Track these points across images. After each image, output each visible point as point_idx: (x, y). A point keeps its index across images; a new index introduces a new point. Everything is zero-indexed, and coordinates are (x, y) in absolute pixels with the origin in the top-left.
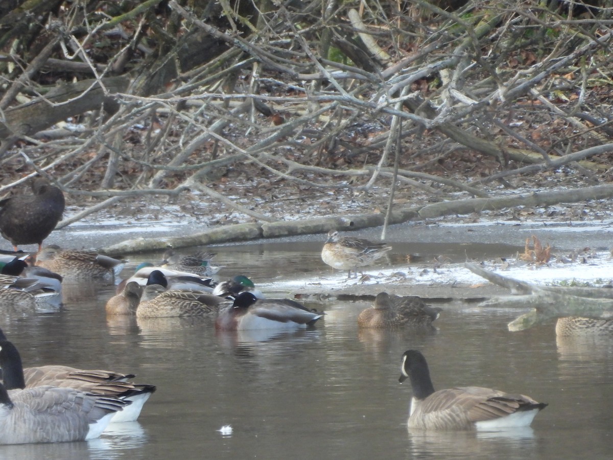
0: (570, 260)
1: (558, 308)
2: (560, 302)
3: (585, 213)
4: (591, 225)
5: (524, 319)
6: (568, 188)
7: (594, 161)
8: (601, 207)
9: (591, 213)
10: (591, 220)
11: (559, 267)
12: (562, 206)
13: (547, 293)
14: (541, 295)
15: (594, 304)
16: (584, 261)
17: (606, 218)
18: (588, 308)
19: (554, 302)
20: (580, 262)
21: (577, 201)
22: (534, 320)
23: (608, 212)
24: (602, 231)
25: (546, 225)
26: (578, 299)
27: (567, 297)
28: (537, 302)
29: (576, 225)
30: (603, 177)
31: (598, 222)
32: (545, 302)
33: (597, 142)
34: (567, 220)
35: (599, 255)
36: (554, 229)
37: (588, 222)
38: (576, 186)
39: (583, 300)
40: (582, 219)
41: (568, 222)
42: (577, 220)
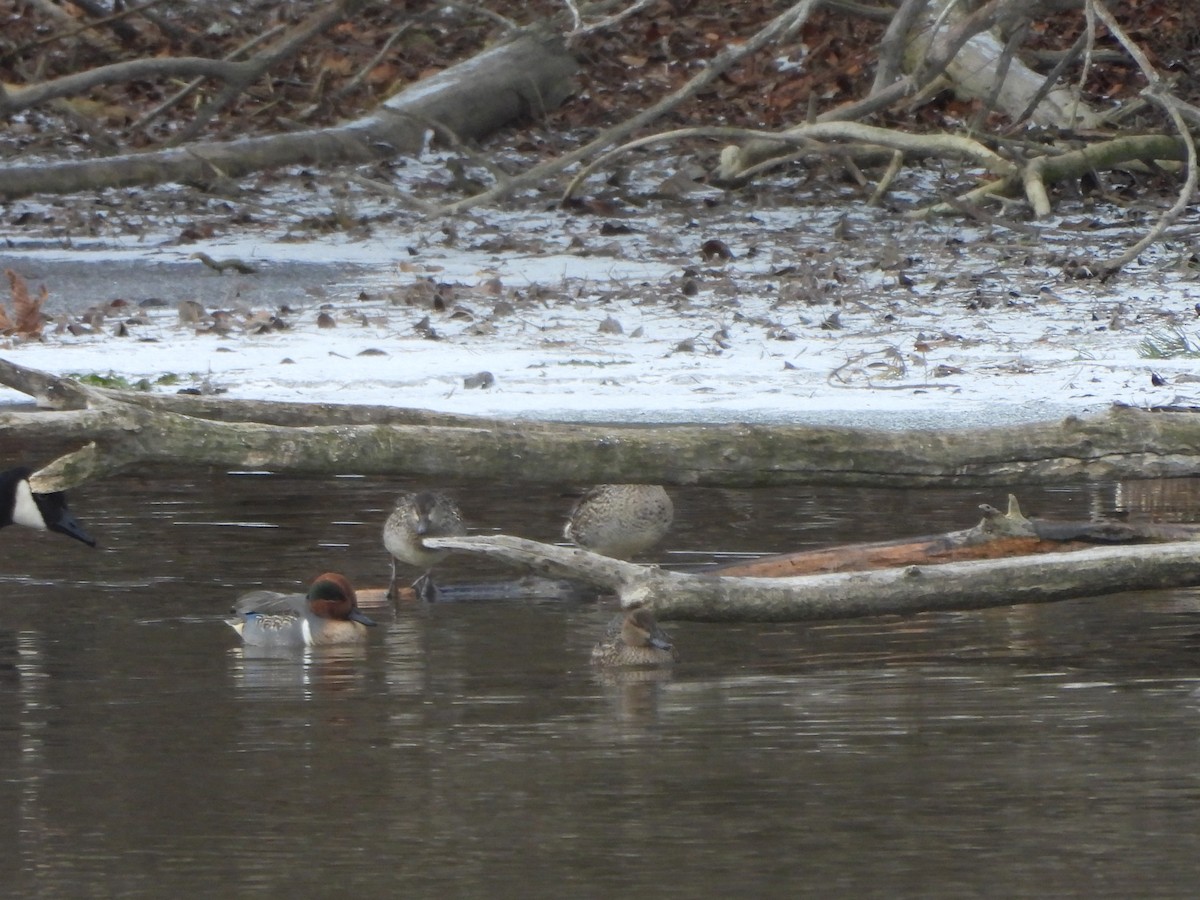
0: (87, 326)
1: (145, 442)
2: (150, 428)
3: (98, 220)
4: (116, 248)
5: (68, 465)
6: (49, 159)
7: (95, 98)
8: (133, 207)
9: (115, 220)
10: (115, 235)
11: (65, 344)
12: (43, 202)
13: (121, 406)
14: (108, 410)
15: (228, 436)
16: (122, 332)
17: (147, 231)
18: (214, 445)
19: (136, 427)
20: (111, 334)
21: (74, 189)
22: (90, 466)
23: (151, 218)
24: (144, 261)
25: (11, 245)
26: (191, 423)
27: (167, 417)
28: (98, 428)
29: (82, 247)
30: (125, 135)
31: (130, 240)
32: (116, 428)
33: (99, 57)
34: (57, 233)
35: (152, 318)
36: (32, 254)
37: (109, 240)
38: (65, 155)
39: (203, 425)
40: (93, 233)
41: (64, 239)
42: (83, 234)
